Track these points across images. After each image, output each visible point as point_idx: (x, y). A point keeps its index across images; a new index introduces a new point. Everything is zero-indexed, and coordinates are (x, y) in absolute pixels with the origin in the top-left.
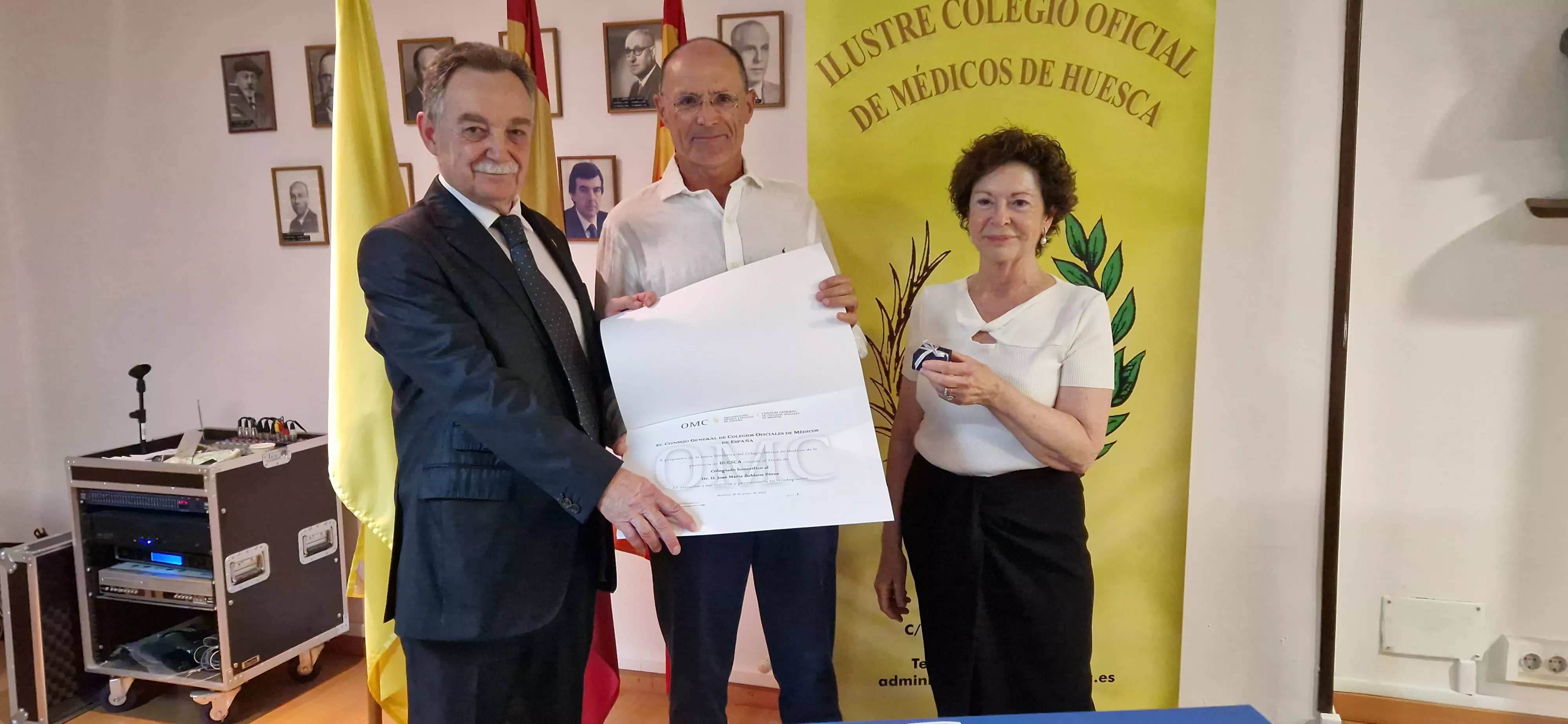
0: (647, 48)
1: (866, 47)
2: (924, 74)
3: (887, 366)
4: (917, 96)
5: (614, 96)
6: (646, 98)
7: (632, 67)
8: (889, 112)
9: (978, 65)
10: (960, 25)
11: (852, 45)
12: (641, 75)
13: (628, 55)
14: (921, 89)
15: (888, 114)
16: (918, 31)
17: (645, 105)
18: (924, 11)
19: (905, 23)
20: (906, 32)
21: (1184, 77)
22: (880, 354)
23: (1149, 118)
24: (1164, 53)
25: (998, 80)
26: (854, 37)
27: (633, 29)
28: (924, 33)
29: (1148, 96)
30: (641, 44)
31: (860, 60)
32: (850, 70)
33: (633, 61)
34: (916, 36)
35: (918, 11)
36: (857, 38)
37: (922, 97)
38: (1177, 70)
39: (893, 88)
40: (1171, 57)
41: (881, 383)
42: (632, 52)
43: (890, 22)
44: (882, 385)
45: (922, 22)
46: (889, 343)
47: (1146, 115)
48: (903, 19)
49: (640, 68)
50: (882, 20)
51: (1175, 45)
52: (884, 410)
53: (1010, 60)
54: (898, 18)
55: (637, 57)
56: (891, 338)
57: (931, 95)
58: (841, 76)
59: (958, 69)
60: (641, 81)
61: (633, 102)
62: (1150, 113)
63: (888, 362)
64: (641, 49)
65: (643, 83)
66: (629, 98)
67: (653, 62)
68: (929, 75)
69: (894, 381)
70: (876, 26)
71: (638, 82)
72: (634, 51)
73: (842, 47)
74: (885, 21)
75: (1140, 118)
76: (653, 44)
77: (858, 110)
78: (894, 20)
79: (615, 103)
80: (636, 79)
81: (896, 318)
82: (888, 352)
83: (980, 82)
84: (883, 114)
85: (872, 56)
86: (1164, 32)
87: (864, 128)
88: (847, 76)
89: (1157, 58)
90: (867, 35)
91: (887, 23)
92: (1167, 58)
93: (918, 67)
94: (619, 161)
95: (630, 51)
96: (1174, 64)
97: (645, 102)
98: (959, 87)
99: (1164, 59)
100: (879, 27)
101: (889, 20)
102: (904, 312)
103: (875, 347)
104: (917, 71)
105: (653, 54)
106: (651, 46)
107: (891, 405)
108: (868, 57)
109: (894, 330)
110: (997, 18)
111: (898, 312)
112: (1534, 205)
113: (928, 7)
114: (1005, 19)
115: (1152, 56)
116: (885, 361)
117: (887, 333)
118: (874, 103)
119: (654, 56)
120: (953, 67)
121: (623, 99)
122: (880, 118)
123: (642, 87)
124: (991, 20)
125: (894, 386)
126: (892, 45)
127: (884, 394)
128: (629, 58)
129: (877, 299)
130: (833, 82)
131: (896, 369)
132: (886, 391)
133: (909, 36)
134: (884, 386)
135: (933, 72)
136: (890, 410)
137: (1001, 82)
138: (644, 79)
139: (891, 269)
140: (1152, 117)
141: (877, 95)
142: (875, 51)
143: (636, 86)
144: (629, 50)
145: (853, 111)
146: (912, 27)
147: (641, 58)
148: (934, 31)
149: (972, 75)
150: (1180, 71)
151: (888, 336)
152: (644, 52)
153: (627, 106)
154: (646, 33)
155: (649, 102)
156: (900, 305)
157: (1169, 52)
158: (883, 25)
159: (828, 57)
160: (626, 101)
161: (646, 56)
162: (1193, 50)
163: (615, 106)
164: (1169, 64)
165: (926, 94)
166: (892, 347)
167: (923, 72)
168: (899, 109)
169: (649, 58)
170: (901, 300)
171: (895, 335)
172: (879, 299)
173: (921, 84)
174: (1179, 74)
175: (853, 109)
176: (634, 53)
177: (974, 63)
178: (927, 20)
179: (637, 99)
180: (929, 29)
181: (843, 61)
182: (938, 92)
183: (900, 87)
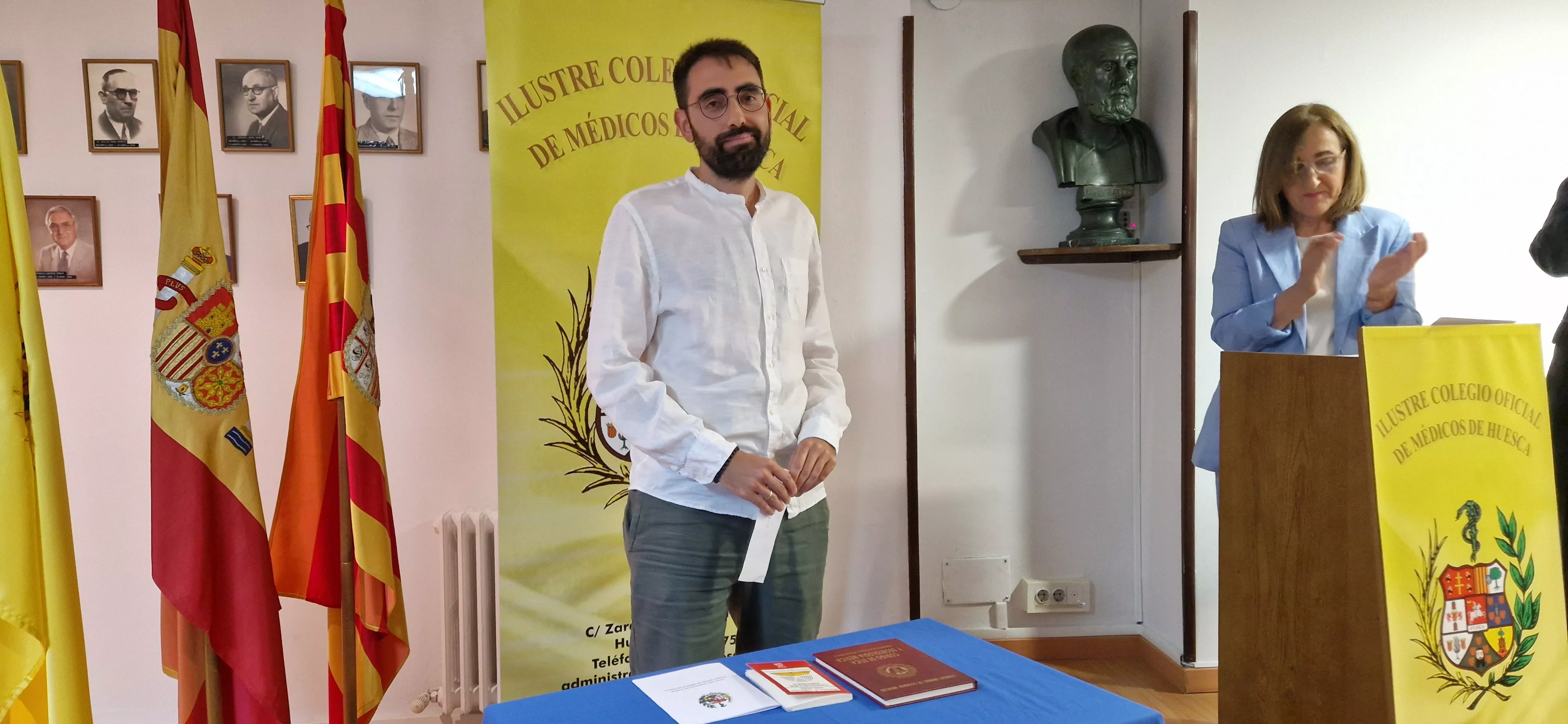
0: (270, 88)
1: (541, 92)
2: (594, 121)
3: (567, 385)
4: (589, 140)
5: (228, 134)
6: (268, 138)
7: (251, 106)
8: (565, 153)
9: (641, 117)
10: (624, 80)
11: (529, 88)
12: (262, 115)
13: (245, 94)
14: (592, 134)
15: (564, 154)
16: (589, 83)
17: (265, 145)
18: (593, 65)
19: (577, 75)
20: (577, 81)
21: (801, 140)
22: (561, 373)
23: (776, 172)
24: (785, 120)
25: (657, 131)
26: (531, 82)
27: (251, 69)
28: (594, 85)
29: (774, 154)
30: (261, 83)
31: (537, 104)
32: (528, 112)
33: (252, 100)
34: (586, 87)
35: (588, 64)
36: (533, 83)
37: (594, 142)
38: (795, 134)
39: (567, 131)
40: (791, 123)
41: (562, 401)
42: (251, 90)
43: (564, 72)
44: (563, 403)
45: (592, 74)
46: (569, 363)
47: (773, 170)
48: (575, 70)
49: (261, 107)
50: (556, 70)
51: (793, 114)
52: (565, 426)
53: (666, 115)
54: (570, 68)
55: (256, 96)
56: (571, 359)
57: (601, 140)
58: (520, 116)
59: (624, 118)
60: (261, 120)
61: (252, 141)
62: (777, 168)
63: (569, 381)
64: (262, 89)
65: (264, 122)
66: (247, 137)
67: (276, 102)
68: (599, 122)
69: (574, 399)
70: (551, 74)
71: (257, 121)
72: (253, 89)
73: (520, 90)
74: (559, 70)
75: (769, 172)
76: (276, 84)
77: (536, 149)
78: (566, 71)
79: (230, 141)
80: (256, 117)
81: (575, 340)
82: (568, 372)
83: (642, 132)
84: (559, 154)
85: (547, 100)
86: (784, 103)
87: (542, 166)
88: (524, 117)
89: (780, 124)
90: (543, 82)
91: (561, 73)
92: (788, 124)
93: (589, 114)
94: (236, 200)
95: (249, 89)
96: (793, 129)
97: (266, 141)
98: (625, 135)
99: (786, 125)
100: (554, 75)
101: (562, 70)
102: (582, 335)
103: (556, 367)
104: (589, 118)
105: (275, 94)
106: (273, 86)
107: (571, 421)
108: (544, 101)
109: (574, 351)
110: (654, 77)
111: (577, 334)
112: (1022, 254)
113: (596, 62)
114: (661, 79)
115: (776, 122)
116: (566, 381)
117: (567, 354)
118: (551, 143)
119: (277, 97)
120: (619, 117)
121: (240, 138)
122: (556, 157)
123: (262, 126)
124: (650, 79)
125: (574, 403)
126: (565, 93)
127: (565, 411)
128: (247, 96)
129: (557, 323)
130: (513, 122)
131: (575, 387)
132: (566, 408)
133: (580, 86)
134: (565, 404)
135: (602, 119)
136: (571, 426)
137: (660, 133)
138: (265, 119)
139: (570, 295)
140: (778, 172)
141: (553, 136)
142: (550, 96)
143: (256, 125)
144: (246, 89)
145: (531, 149)
146: (582, 78)
147: (261, 98)
148: (602, 84)
149: (636, 126)
150: (797, 136)
151: (568, 357)
152: (265, 92)
153: (245, 145)
154: (267, 73)
155: (271, 142)
156: (578, 328)
157: (789, 119)
158: (557, 73)
159: (508, 97)
160: (243, 139)
161: (268, 96)
162: (806, 120)
163: (230, 144)
164: (789, 129)
165: (597, 139)
166: (572, 368)
167: (594, 119)
168: (573, 150)
169: (271, 98)
170: (579, 323)
171: (574, 355)
172: (559, 323)
173: (593, 129)
174: (797, 138)
175: (532, 147)
176: (253, 91)
177: (637, 115)
178: (596, 73)
179: (256, 138)
180: (598, 82)
181: (521, 102)
182: (607, 138)
183: (574, 131)
